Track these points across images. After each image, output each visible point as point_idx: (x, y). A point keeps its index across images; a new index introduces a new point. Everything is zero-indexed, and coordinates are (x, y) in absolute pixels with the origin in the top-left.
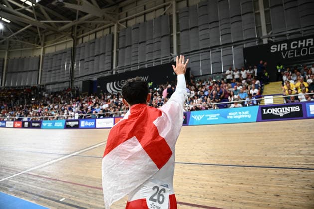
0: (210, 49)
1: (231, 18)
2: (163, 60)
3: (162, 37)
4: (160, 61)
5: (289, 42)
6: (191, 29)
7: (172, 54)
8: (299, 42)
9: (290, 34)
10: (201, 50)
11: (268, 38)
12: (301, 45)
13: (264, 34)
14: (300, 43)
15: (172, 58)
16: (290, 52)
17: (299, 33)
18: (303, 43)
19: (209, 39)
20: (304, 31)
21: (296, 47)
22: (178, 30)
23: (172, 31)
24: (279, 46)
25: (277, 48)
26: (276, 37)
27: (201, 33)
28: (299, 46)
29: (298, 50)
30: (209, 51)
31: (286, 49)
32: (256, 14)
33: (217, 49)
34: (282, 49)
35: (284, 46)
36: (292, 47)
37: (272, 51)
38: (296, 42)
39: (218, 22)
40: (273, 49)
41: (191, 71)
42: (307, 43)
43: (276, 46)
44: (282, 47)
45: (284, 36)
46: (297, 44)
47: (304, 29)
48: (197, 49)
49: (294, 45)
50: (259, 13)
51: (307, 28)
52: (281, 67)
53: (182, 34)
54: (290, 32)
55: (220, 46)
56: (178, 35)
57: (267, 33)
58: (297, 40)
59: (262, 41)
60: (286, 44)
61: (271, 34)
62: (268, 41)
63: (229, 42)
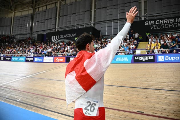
0: (112, 21)
1: (126, 3)
2: (86, 25)
3: (86, 11)
4: (84, 25)
5: (155, 20)
6: (102, 8)
7: (91, 22)
8: (161, 20)
9: (157, 16)
10: (107, 21)
11: (145, 17)
12: (161, 23)
13: (143, 14)
14: (161, 22)
15: (90, 24)
16: (155, 26)
17: (161, 15)
18: (163, 22)
19: (112, 15)
20: (164, 15)
21: (158, 23)
22: (95, 8)
23: (91, 9)
24: (150, 22)
25: (148, 23)
26: (149, 17)
27: (108, 11)
28: (160, 23)
29: (160, 25)
30: (112, 22)
31: (153, 24)
32: (139, 3)
33: (116, 21)
34: (151, 24)
35: (152, 22)
36: (156, 23)
37: (145, 25)
38: (159, 21)
39: (118, 5)
40: (147, 23)
41: (100, 33)
42: (165, 21)
43: (148, 22)
44: (151, 23)
45: (153, 16)
46: (159, 22)
48: (105, 20)
49: (158, 22)
50: (141, 2)
51: (166, 13)
52: (149, 34)
53: (97, 11)
54: (156, 15)
55: (118, 19)
56: (95, 11)
57: (145, 14)
58: (159, 19)
59: (141, 18)
60: (153, 21)
61: (147, 15)
62: (145, 19)
63: (123, 17)
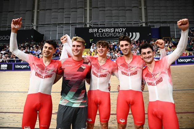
0: (57, 25)
1: (72, 8)
2: (26, 27)
3: (27, 11)
4: (24, 27)
5: (98, 28)
6: (46, 10)
7: (32, 24)
8: (103, 29)
9: (100, 24)
10: (52, 24)
11: (90, 24)
12: (104, 31)
13: (88, 21)
14: (103, 30)
15: (32, 26)
16: (98, 34)
17: (104, 24)
18: (105, 30)
19: (57, 18)
20: (107, 24)
21: (101, 31)
22: (38, 9)
23: (34, 8)
24: (93, 29)
25: (92, 30)
26: (94, 24)
27: (53, 14)
28: (103, 32)
29: (102, 33)
30: (57, 26)
31: (96, 32)
32: (85, 9)
33: (62, 26)
34: (94, 32)
35: (96, 30)
36: (99, 31)
37: (89, 32)
38: (101, 29)
39: (64, 9)
40: (91, 31)
41: (44, 37)
42: (106, 30)
43: (92, 29)
44: (95, 31)
45: (98, 24)
46: (102, 30)
47: (107, 23)
48: (49, 23)
49: (100, 30)
50: (86, 9)
51: (108, 23)
53: (41, 12)
54: (100, 23)
55: (63, 24)
56: (38, 12)
57: (90, 21)
58: (102, 28)
59: (86, 25)
60: (97, 29)
61: (92, 22)
62: (90, 26)
63: (69, 22)
